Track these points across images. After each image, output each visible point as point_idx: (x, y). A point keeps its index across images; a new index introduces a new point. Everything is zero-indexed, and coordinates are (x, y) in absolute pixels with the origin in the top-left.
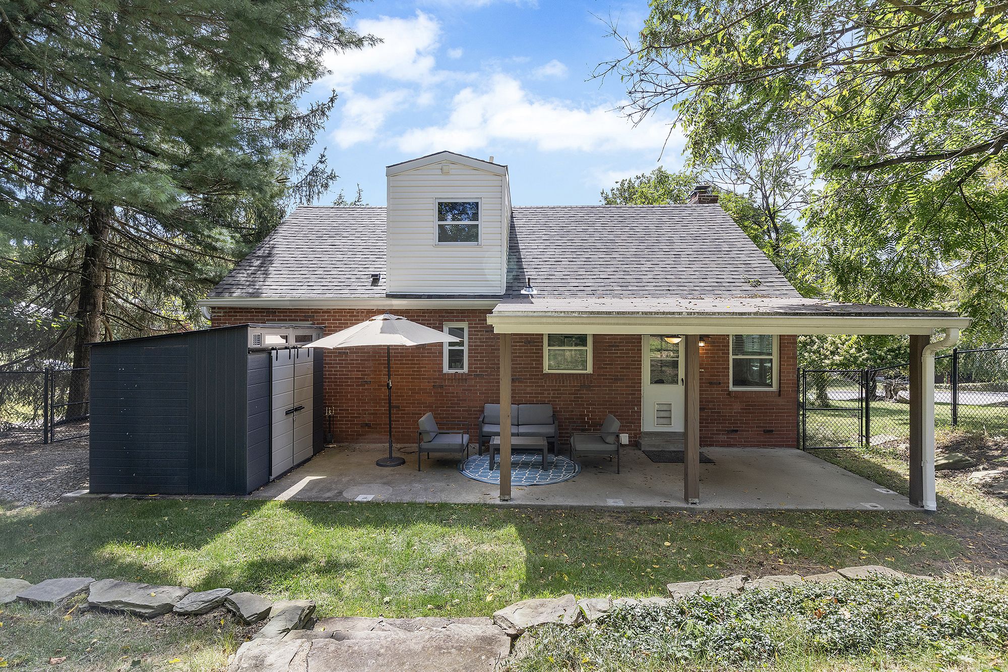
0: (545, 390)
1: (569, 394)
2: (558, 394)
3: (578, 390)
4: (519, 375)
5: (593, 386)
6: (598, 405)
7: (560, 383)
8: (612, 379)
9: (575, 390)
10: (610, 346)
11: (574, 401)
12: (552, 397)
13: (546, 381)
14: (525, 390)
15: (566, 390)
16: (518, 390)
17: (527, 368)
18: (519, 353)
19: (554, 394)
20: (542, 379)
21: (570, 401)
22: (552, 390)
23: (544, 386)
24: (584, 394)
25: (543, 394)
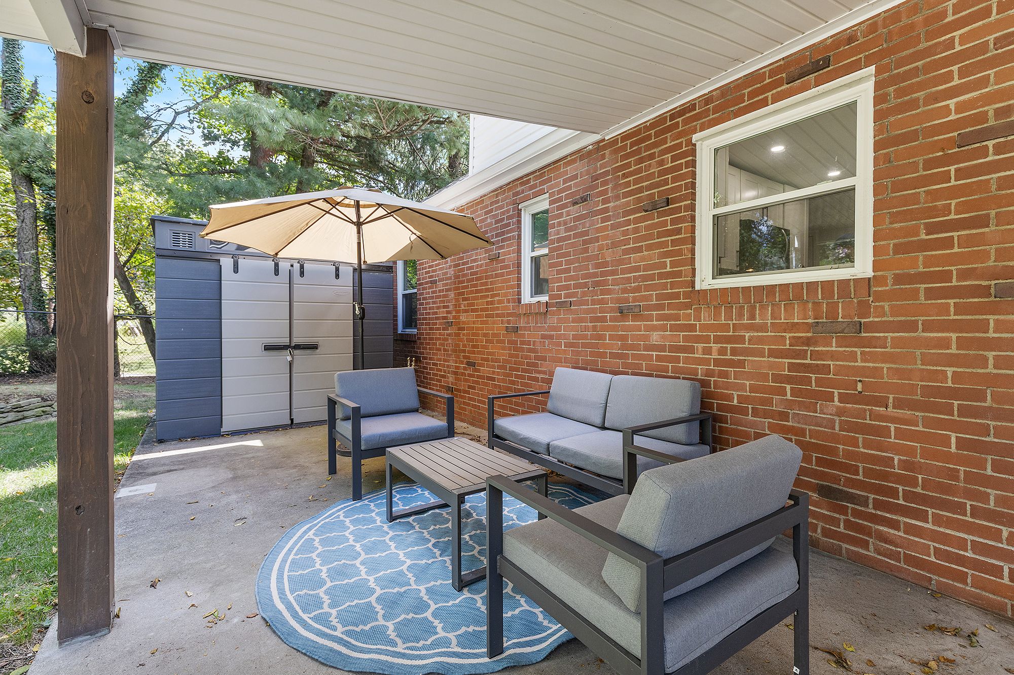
0: (698, 339)
1: (772, 353)
2: (734, 352)
3: (808, 342)
4: (635, 299)
5: (872, 327)
6: (898, 404)
7: (740, 316)
8: (984, 291)
9: (795, 341)
10: (963, 141)
11: (789, 380)
12: (717, 362)
13: (698, 311)
14: (647, 338)
15: (760, 340)
16: (634, 337)
17: (652, 277)
18: (636, 240)
19: (722, 351)
20: (688, 306)
21: (777, 378)
22: (718, 340)
23: (692, 328)
24: (833, 356)
25: (691, 350)
